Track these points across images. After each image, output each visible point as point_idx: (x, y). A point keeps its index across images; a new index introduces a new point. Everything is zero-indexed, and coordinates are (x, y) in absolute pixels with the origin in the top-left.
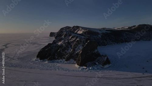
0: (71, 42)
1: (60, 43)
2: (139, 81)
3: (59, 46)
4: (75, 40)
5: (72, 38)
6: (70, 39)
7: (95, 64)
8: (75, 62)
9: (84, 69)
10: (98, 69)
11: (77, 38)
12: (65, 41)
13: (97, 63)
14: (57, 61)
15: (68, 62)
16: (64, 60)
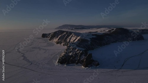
0: (77, 53)
1: (70, 54)
2: (112, 73)
3: (70, 56)
4: (80, 52)
5: (77, 50)
6: (76, 52)
7: (92, 66)
8: (81, 65)
9: (87, 68)
10: (94, 68)
11: (80, 51)
12: (73, 53)
13: (93, 65)
14: (71, 64)
15: (78, 65)
16: (75, 64)
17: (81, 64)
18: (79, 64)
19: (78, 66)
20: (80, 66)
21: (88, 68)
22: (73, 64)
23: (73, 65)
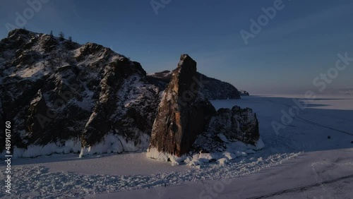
8: (130, 145)
16: (70, 143)
17: (129, 136)
18: (110, 138)
19: (105, 154)
20: (124, 151)
21: (208, 157)
22: (51, 147)
23: (51, 156)
